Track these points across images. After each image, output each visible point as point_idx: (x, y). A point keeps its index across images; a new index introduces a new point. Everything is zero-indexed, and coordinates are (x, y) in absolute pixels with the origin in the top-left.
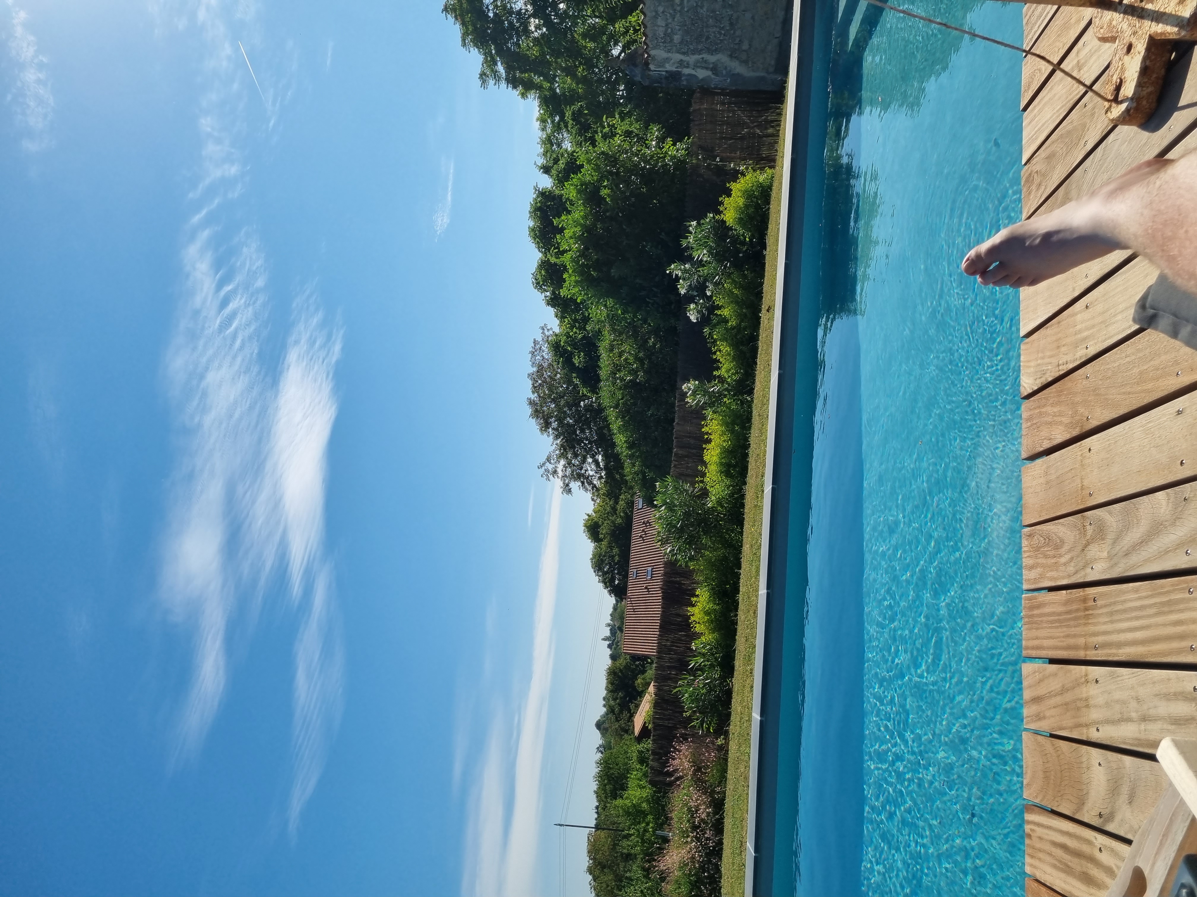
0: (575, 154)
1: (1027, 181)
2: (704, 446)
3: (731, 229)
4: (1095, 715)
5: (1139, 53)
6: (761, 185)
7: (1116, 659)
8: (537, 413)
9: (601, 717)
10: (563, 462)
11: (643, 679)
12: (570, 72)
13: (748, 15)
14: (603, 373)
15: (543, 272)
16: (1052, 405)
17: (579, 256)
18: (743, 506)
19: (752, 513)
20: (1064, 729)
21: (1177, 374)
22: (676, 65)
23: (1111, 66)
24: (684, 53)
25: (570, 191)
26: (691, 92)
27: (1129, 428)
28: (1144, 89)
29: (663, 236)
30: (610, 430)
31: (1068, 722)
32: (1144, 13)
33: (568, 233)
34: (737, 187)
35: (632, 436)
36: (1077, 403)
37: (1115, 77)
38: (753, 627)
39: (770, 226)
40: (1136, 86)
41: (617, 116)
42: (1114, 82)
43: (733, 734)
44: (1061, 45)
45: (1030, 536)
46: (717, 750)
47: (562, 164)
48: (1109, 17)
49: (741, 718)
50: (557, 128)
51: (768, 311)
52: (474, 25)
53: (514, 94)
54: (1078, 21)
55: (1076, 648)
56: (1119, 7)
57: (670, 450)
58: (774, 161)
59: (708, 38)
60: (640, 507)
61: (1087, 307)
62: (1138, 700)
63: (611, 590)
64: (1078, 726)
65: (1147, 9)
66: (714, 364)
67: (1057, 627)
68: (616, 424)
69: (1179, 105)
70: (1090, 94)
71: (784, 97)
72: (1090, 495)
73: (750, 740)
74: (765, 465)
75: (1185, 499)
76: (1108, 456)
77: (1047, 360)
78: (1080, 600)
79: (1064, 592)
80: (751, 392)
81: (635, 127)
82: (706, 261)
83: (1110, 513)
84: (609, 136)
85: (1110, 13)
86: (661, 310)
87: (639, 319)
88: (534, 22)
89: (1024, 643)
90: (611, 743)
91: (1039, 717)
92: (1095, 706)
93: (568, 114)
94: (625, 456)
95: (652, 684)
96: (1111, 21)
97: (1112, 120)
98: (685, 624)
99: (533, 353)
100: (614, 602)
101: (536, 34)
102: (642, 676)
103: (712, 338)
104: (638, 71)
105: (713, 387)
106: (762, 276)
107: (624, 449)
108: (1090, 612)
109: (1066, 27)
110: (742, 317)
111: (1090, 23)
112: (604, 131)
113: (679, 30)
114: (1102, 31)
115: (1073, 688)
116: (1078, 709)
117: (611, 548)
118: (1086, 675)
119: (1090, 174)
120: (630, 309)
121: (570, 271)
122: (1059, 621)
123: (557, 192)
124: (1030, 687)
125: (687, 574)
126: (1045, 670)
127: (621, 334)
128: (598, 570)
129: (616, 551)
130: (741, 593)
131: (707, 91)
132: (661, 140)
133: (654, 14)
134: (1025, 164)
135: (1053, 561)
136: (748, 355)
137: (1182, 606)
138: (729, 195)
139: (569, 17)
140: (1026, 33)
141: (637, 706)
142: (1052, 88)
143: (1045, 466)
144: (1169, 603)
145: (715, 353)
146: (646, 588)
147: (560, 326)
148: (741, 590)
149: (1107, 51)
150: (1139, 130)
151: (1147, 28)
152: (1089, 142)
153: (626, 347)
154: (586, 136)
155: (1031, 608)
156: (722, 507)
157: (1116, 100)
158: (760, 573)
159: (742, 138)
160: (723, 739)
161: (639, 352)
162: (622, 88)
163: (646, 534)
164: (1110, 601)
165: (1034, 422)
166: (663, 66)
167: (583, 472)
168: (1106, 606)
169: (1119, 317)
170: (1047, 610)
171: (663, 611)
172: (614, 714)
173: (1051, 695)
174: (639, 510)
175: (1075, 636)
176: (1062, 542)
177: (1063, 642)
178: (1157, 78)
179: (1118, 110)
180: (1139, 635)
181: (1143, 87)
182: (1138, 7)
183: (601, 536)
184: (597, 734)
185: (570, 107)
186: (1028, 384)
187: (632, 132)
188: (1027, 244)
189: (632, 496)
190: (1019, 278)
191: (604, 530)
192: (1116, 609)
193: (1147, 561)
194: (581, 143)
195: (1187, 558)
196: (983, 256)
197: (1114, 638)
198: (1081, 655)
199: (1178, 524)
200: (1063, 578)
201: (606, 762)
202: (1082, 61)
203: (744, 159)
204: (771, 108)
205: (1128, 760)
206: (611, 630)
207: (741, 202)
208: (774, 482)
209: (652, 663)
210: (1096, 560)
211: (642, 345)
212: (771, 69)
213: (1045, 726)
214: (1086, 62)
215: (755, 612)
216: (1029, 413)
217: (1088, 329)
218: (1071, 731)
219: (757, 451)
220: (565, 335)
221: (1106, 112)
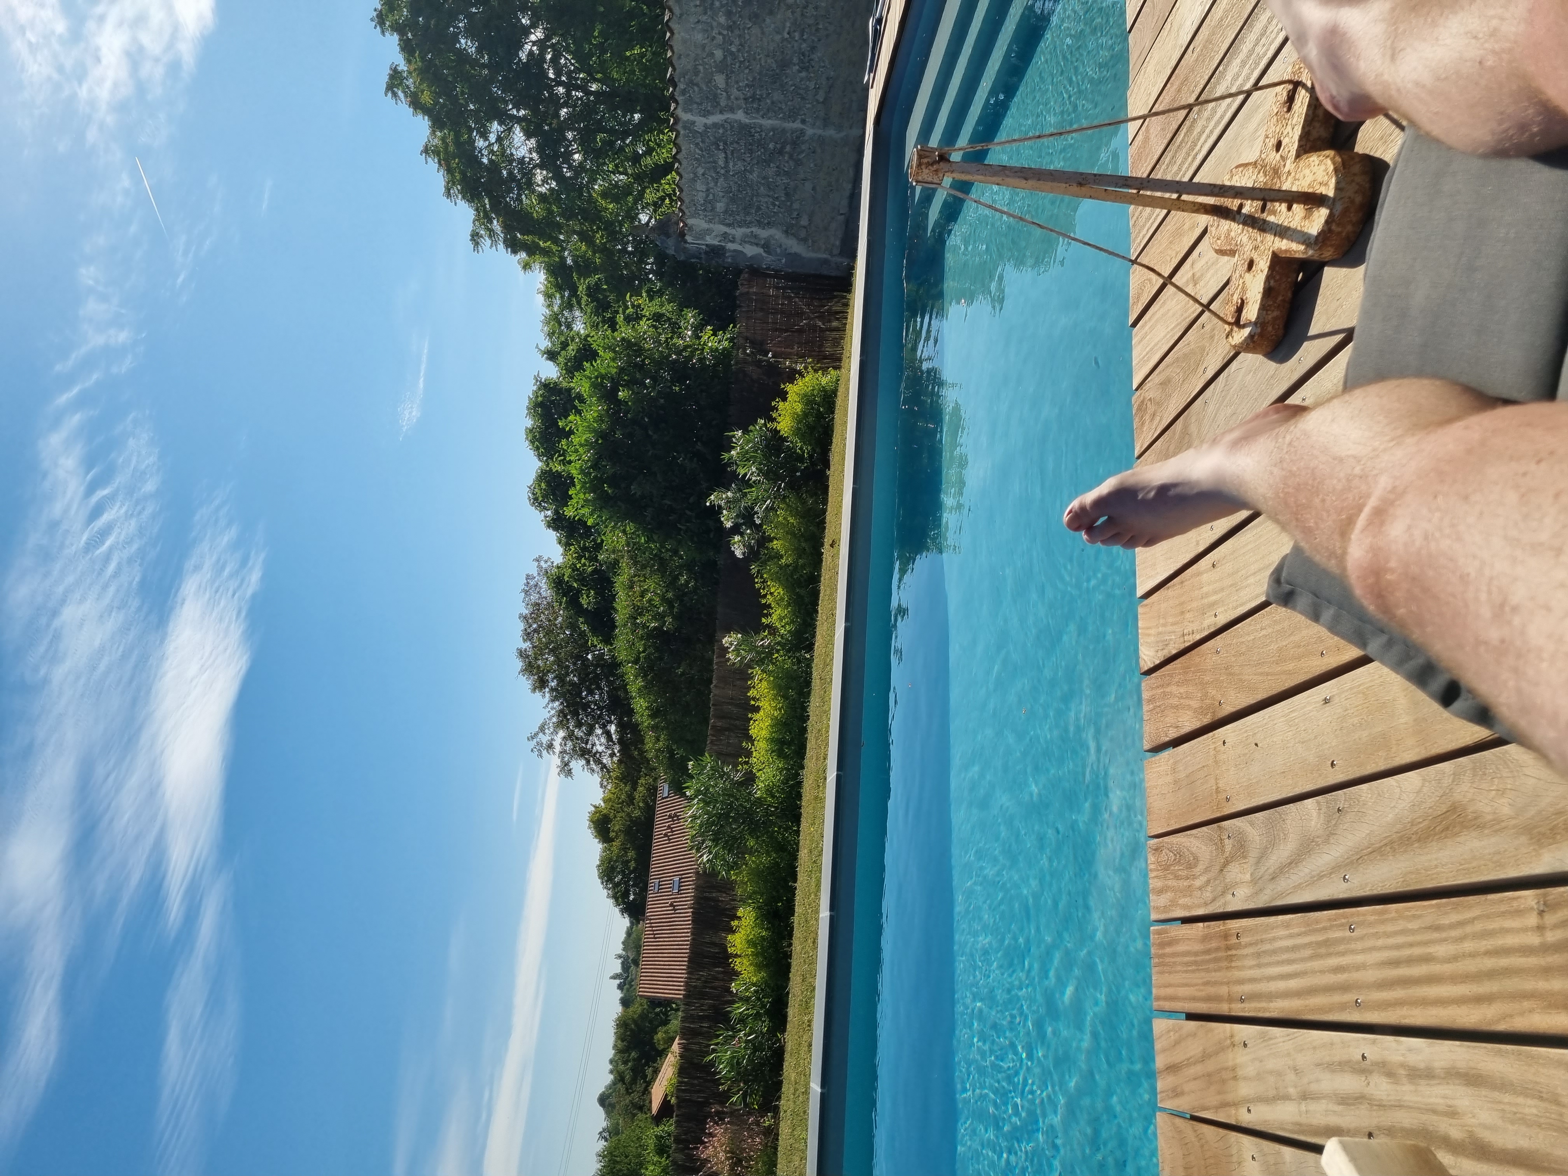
0: (589, 339)
1: (1139, 409)
2: (750, 716)
3: (785, 439)
4: (1244, 1090)
5: (1262, 271)
6: (824, 390)
7: (1267, 1015)
8: (530, 668)
9: (606, 1087)
10: (562, 734)
11: (665, 1032)
12: (585, 237)
13: (808, 186)
14: (620, 617)
15: (543, 485)
16: (1178, 684)
17: (591, 467)
18: (799, 796)
19: (811, 807)
20: (1207, 1109)
21: (1322, 653)
22: (719, 239)
23: (1231, 283)
24: (729, 225)
25: (581, 385)
26: (738, 272)
27: (1269, 717)
28: (1269, 312)
29: (699, 446)
30: (626, 692)
31: (1213, 1099)
32: (1265, 226)
33: (575, 440)
34: (794, 390)
35: (655, 701)
36: (1206, 683)
37: (1235, 297)
38: (812, 962)
39: (834, 440)
40: (1259, 309)
41: (644, 294)
42: (1234, 302)
43: (785, 1112)
44: (1174, 254)
45: (1157, 850)
46: (764, 1134)
47: (572, 349)
48: (1226, 227)
49: (796, 1090)
50: (568, 306)
51: (832, 546)
52: (464, 174)
53: (513, 261)
54: (1192, 228)
55: (1218, 999)
56: (1237, 217)
57: (706, 720)
58: (840, 360)
59: (759, 208)
60: (666, 795)
61: (1214, 566)
62: (1296, 1070)
63: (625, 908)
64: (1225, 1105)
65: (1269, 222)
66: (764, 609)
67: (1193, 971)
68: (635, 684)
69: (1309, 334)
70: (1207, 314)
71: (851, 285)
72: (1228, 800)
73: (807, 1120)
74: (827, 744)
75: (1339, 810)
76: (1247, 751)
77: (1170, 628)
78: (1220, 936)
79: (1201, 925)
80: (810, 648)
81: (668, 309)
82: (754, 482)
83: (1252, 824)
84: (633, 319)
85: (1228, 222)
86: (695, 539)
87: (667, 550)
88: (539, 175)
89: (1154, 991)
90: (618, 1124)
91: (1176, 1093)
92: (1245, 1078)
93: (582, 289)
94: (647, 727)
95: (677, 1041)
96: (1229, 231)
97: (1234, 346)
98: (723, 958)
99: (526, 592)
100: (628, 925)
101: (543, 190)
102: (665, 1029)
103: (762, 577)
104: (671, 242)
105: (762, 640)
106: (825, 502)
107: (645, 718)
108: (1234, 952)
109: (1178, 233)
110: (800, 552)
111: (1205, 232)
112: (627, 312)
113: (723, 197)
114: (1219, 242)
115: (1217, 1053)
116: (1224, 1082)
117: (625, 850)
118: (1232, 1036)
119: (1211, 408)
120: (655, 537)
121: (578, 487)
122: (1195, 963)
123: (564, 384)
124: (1164, 1050)
125: (728, 886)
126: (1180, 1028)
127: (644, 567)
128: (607, 881)
129: (631, 854)
130: (796, 915)
131: (756, 272)
132: (698, 329)
133: (692, 175)
134: (1137, 389)
135: (1185, 884)
136: (807, 600)
137: (1342, 948)
138: (784, 399)
139: (586, 171)
140: (1133, 236)
141: (656, 1072)
142: (1164, 303)
143: (1171, 761)
144: (1326, 943)
145: (765, 596)
146: (671, 905)
147: (564, 555)
148: (796, 910)
149: (1225, 266)
150: (1265, 360)
151: (1270, 244)
152: (1209, 369)
153: (650, 584)
154: (604, 317)
155: (1162, 945)
156: (773, 796)
157: (1237, 323)
158: (822, 888)
159: (801, 331)
160: (772, 1117)
161: (667, 591)
162: (651, 260)
163: (673, 832)
164: (1255, 938)
165: (1158, 704)
166: (703, 239)
167: (589, 746)
168: (1251, 944)
169: (1251, 580)
170: (1180, 948)
171: (692, 939)
172: (624, 1083)
173: (1189, 1063)
174: (663, 798)
175: (1215, 983)
176: (1196, 858)
177: (1202, 991)
178: (1284, 301)
179: (1241, 335)
180: (1293, 984)
181: (1267, 311)
182: (1259, 218)
183: (612, 834)
184: (600, 1112)
185: (585, 280)
186: (1149, 656)
187: (663, 315)
188: (1140, 497)
189: (655, 780)
190: (1132, 537)
191: (616, 826)
192: (1263, 949)
193: (1298, 887)
194: (598, 324)
195: (1344, 885)
196: (1088, 508)
197: (1264, 987)
198: (1224, 1009)
199: (1332, 841)
200: (1199, 906)
201: (611, 1153)
202: (1198, 275)
203: (803, 356)
204: (836, 297)
205: (1288, 1152)
206: (623, 963)
207: (799, 408)
208: (839, 768)
209: (677, 1010)
210: (1237, 883)
211: (672, 583)
212: (836, 251)
213: (1184, 1104)
214: (1202, 275)
215: (815, 942)
216: (1151, 693)
217: (1215, 592)
218: (1216, 1112)
219: (818, 726)
220: (570, 568)
221: (1227, 337)
